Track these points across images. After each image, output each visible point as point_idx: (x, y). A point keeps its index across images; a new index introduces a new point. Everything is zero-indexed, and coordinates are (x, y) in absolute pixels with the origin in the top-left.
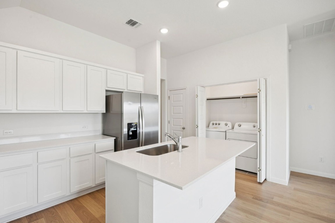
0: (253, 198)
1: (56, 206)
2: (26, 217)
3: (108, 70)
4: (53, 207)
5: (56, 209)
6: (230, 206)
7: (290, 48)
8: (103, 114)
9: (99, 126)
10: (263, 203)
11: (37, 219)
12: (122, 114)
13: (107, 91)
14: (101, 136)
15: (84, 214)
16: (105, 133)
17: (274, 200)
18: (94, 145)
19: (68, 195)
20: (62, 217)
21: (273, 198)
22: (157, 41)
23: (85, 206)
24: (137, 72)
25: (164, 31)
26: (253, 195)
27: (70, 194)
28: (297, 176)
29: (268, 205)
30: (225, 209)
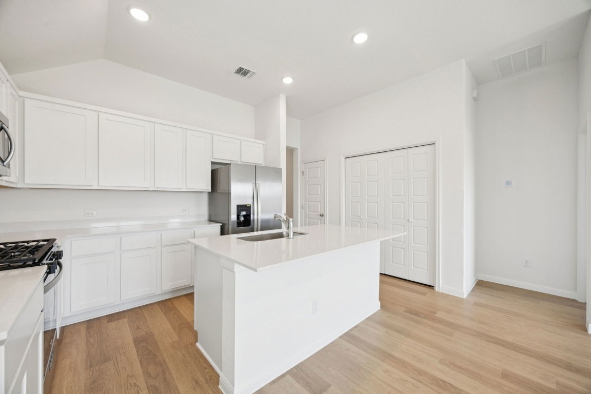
0: (406, 311)
1: (143, 306)
2: (107, 316)
3: (214, 136)
4: (140, 307)
5: (143, 309)
6: (368, 319)
7: (475, 95)
8: (209, 192)
9: (204, 210)
10: (419, 318)
11: (119, 319)
12: (229, 194)
13: (213, 163)
14: (207, 222)
15: (175, 316)
16: (212, 219)
17: (436, 315)
18: (193, 232)
19: (158, 293)
20: (147, 318)
21: (435, 313)
22: (281, 95)
23: (178, 308)
24: (256, 139)
25: (288, 80)
26: (406, 307)
27: (161, 293)
28: (487, 287)
29: (425, 320)
30: (360, 322)
